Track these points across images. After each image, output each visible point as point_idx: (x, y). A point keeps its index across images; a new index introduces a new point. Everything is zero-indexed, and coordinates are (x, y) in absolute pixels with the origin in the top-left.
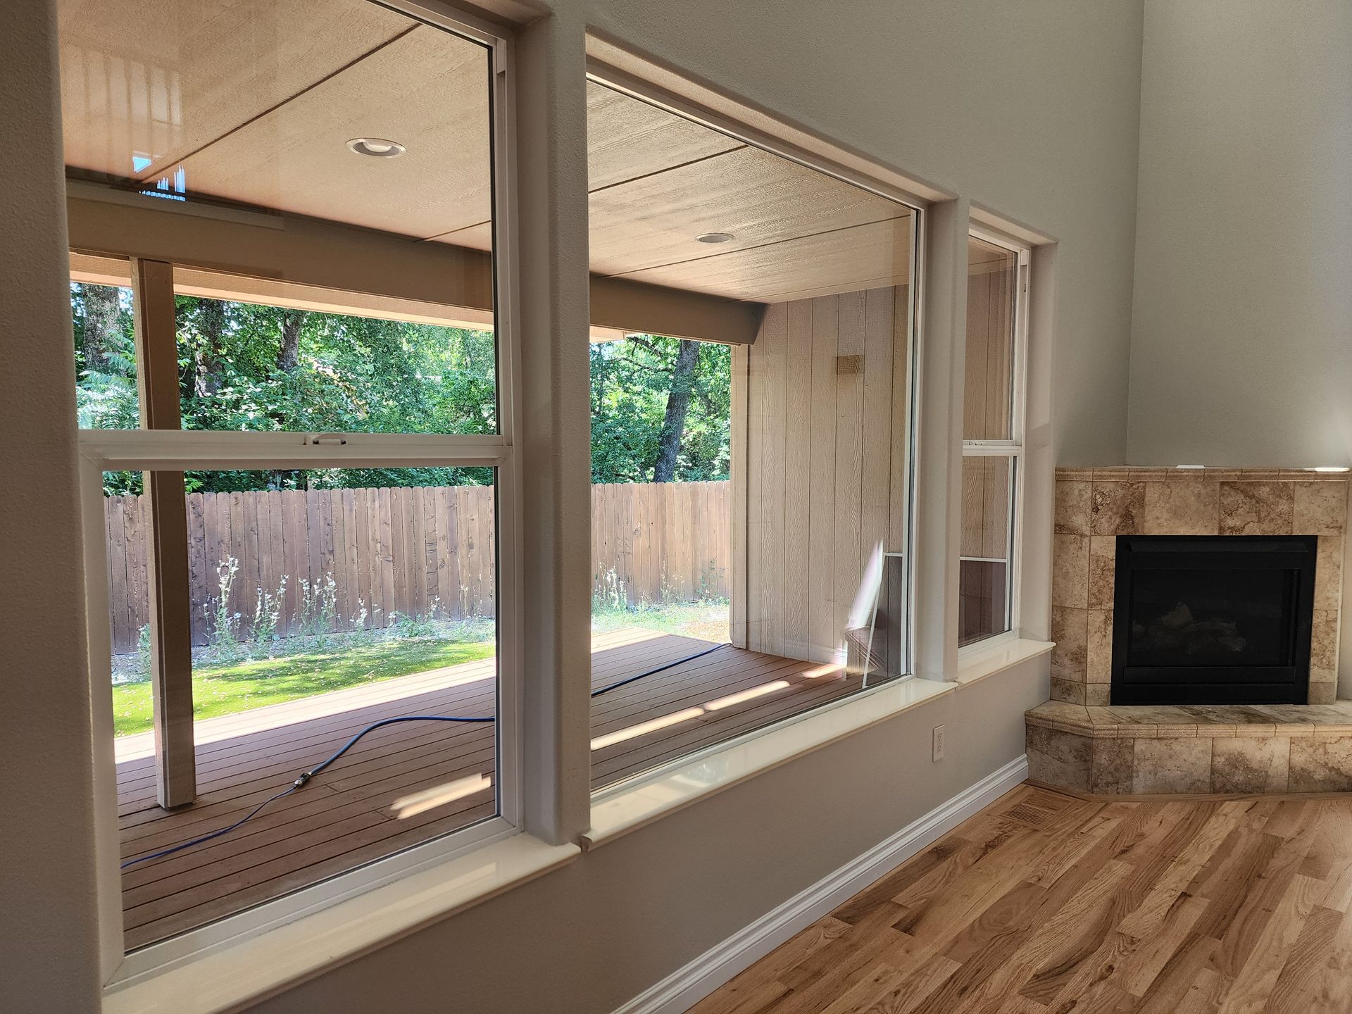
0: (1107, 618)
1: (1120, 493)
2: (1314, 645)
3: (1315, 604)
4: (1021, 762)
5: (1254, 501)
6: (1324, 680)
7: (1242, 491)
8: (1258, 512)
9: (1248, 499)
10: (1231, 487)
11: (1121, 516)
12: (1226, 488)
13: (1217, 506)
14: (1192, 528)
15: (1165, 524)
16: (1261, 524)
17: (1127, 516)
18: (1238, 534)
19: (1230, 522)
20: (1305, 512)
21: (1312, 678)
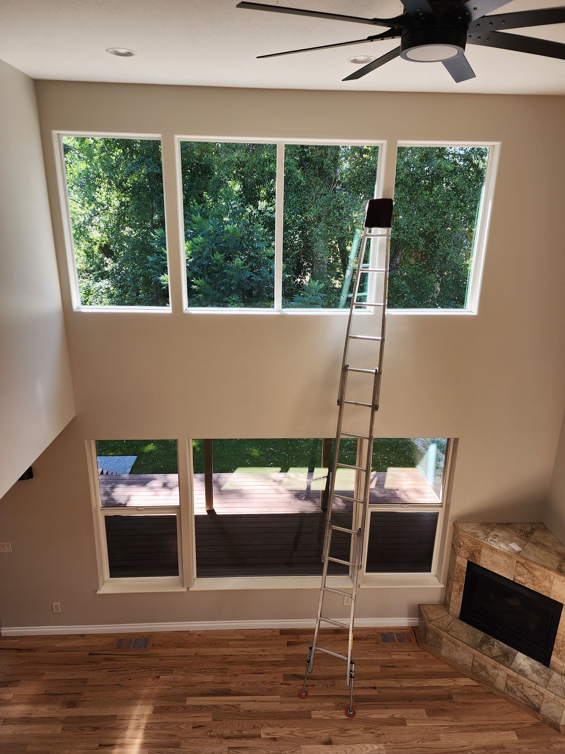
0: (460, 588)
1: (471, 545)
2: (555, 646)
3: (558, 631)
4: (416, 620)
5: (532, 575)
6: (558, 663)
7: (526, 569)
8: (533, 581)
9: (529, 573)
10: (521, 565)
11: (470, 554)
12: (519, 564)
13: (514, 569)
14: (501, 572)
15: (489, 565)
16: (534, 586)
17: (472, 555)
18: (522, 584)
19: (519, 578)
20: (557, 591)
21: (552, 659)
